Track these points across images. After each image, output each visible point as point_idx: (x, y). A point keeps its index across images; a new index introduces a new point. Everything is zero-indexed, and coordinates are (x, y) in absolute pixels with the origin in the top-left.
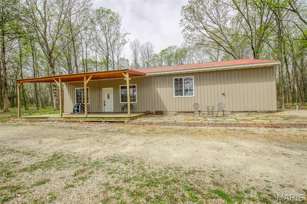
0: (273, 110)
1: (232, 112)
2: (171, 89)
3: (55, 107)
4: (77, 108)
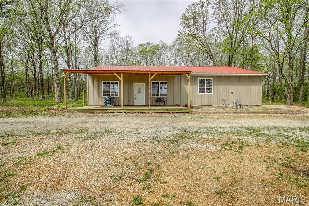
0: (259, 104)
2: (196, 87)
3: (57, 100)
4: (109, 101)
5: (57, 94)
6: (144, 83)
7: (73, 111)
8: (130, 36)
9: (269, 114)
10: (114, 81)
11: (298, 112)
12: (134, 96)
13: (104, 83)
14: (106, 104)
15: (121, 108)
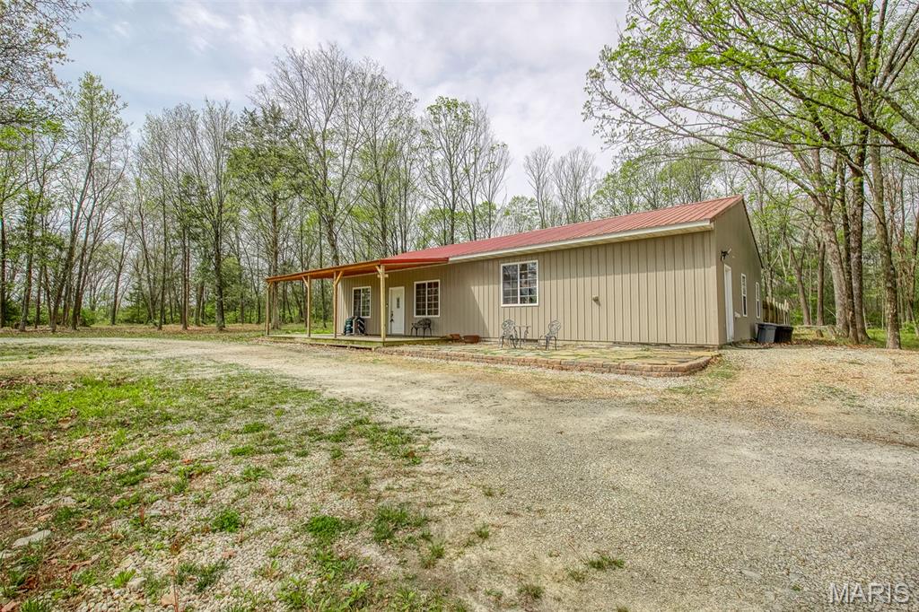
0: (708, 343)
1: (615, 343)
2: (496, 286)
4: (350, 326)
6: (403, 288)
10: (365, 287)
12: (389, 315)
13: (356, 291)
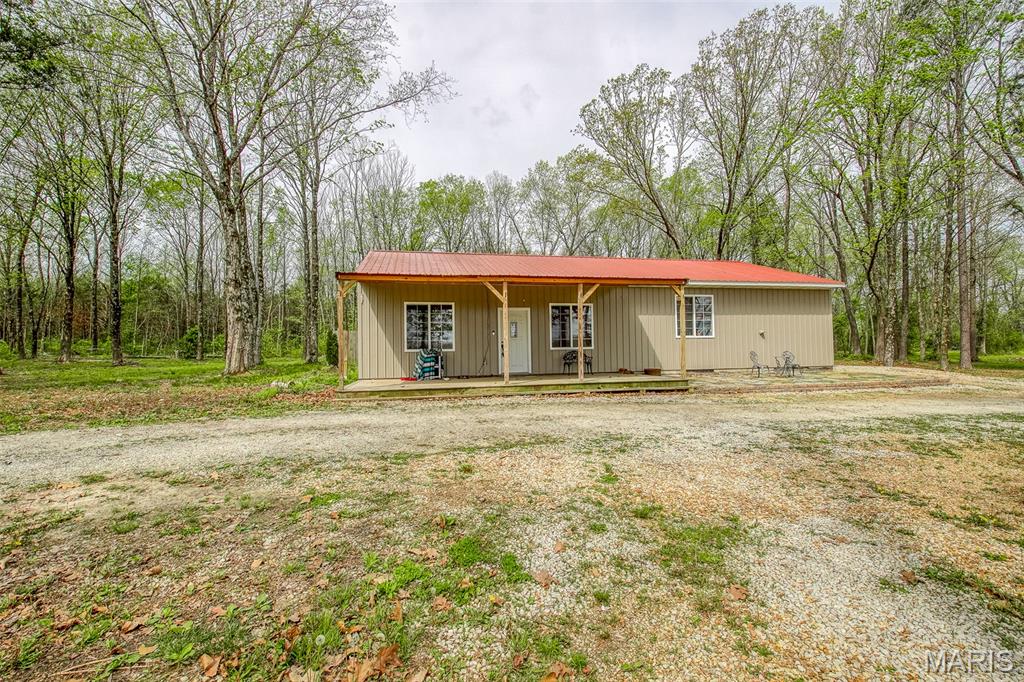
0: (830, 364)
2: (669, 317)
3: (233, 363)
4: (433, 364)
5: (236, 345)
6: (529, 309)
7: (367, 396)
8: (404, 155)
9: (877, 390)
10: (441, 304)
11: (939, 382)
12: (500, 347)
13: (410, 308)
14: (424, 372)
15: (503, 384)
